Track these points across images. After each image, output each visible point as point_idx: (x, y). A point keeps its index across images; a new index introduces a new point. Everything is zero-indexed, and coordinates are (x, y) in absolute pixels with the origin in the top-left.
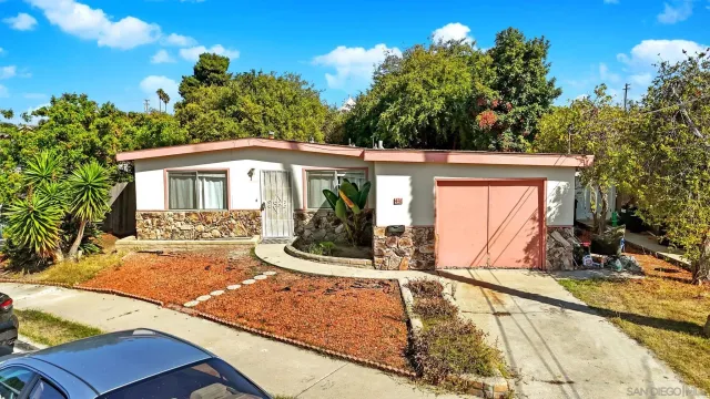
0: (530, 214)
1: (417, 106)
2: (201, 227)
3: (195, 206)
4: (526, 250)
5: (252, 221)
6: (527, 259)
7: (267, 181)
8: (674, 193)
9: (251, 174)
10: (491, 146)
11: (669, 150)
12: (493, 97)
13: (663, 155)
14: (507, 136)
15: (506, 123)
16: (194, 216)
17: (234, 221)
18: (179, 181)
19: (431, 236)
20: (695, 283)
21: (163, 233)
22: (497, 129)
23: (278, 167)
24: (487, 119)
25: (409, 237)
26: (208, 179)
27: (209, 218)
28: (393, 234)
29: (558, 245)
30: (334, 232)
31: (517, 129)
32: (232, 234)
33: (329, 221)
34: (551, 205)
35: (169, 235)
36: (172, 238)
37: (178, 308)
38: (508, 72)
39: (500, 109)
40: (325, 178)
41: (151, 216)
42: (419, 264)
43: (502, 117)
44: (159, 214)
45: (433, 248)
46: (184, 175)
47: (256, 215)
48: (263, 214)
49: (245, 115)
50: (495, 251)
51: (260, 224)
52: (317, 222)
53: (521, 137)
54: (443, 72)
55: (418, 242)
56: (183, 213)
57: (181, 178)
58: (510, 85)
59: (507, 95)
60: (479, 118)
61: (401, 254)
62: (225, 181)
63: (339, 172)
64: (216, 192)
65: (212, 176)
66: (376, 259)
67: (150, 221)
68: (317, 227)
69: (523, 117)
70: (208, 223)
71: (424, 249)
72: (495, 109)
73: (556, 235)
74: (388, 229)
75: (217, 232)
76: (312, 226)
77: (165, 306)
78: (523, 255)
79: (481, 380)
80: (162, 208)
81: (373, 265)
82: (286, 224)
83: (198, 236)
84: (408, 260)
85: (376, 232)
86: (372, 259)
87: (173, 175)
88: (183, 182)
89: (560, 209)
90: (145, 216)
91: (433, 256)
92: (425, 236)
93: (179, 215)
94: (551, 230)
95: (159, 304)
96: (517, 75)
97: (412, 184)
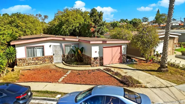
0: (119, 52)
1: (72, 25)
2: (37, 61)
3: (34, 56)
4: (119, 59)
5: (51, 58)
6: (119, 61)
7: (55, 48)
8: (147, 48)
9: (50, 46)
10: (93, 36)
11: (145, 40)
12: (93, 24)
13: (144, 41)
14: (96, 33)
15: (96, 31)
16: (35, 59)
17: (46, 59)
18: (29, 49)
19: (103, 59)
20: (147, 63)
21: (25, 64)
22: (94, 32)
23: (59, 44)
24: (92, 29)
25: (98, 59)
26: (37, 48)
27: (39, 59)
28: (95, 59)
29: (124, 58)
30: (72, 59)
31: (98, 32)
32: (46, 62)
33: (71, 57)
34: (123, 50)
35: (27, 64)
36: (28, 65)
37: (57, 82)
38: (96, 19)
39: (94, 27)
40: (69, 46)
41: (22, 60)
42: (100, 65)
43: (95, 29)
44: (24, 59)
45: (103, 61)
46: (30, 48)
47: (52, 57)
48: (54, 56)
49: (19, 26)
50: (113, 60)
51: (53, 59)
52: (68, 57)
53: (99, 34)
54: (77, 17)
55: (100, 60)
56: (31, 58)
57: (29, 48)
58: (96, 22)
59: (96, 24)
60: (91, 29)
61: (97, 63)
62: (43, 48)
63: (72, 45)
64: (40, 51)
65: (39, 47)
66: (92, 65)
67: (21, 61)
68: (68, 58)
69: (99, 29)
70: (39, 60)
71: (101, 62)
72: (93, 27)
73: (124, 56)
74: (94, 58)
75: (41, 62)
76: (66, 58)
77: (53, 82)
78: (118, 61)
79: (140, 85)
80: (25, 57)
81: (91, 66)
82: (60, 59)
83: (36, 64)
84: (98, 64)
85: (92, 59)
86: (91, 65)
87: (27, 48)
88: (30, 49)
89: (124, 51)
90: (20, 60)
91: (103, 63)
92: (101, 59)
93: (30, 59)
94: (123, 55)
95: (51, 82)
96: (98, 20)
97: (99, 47)
